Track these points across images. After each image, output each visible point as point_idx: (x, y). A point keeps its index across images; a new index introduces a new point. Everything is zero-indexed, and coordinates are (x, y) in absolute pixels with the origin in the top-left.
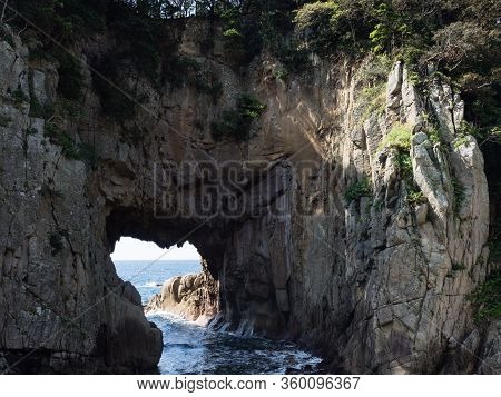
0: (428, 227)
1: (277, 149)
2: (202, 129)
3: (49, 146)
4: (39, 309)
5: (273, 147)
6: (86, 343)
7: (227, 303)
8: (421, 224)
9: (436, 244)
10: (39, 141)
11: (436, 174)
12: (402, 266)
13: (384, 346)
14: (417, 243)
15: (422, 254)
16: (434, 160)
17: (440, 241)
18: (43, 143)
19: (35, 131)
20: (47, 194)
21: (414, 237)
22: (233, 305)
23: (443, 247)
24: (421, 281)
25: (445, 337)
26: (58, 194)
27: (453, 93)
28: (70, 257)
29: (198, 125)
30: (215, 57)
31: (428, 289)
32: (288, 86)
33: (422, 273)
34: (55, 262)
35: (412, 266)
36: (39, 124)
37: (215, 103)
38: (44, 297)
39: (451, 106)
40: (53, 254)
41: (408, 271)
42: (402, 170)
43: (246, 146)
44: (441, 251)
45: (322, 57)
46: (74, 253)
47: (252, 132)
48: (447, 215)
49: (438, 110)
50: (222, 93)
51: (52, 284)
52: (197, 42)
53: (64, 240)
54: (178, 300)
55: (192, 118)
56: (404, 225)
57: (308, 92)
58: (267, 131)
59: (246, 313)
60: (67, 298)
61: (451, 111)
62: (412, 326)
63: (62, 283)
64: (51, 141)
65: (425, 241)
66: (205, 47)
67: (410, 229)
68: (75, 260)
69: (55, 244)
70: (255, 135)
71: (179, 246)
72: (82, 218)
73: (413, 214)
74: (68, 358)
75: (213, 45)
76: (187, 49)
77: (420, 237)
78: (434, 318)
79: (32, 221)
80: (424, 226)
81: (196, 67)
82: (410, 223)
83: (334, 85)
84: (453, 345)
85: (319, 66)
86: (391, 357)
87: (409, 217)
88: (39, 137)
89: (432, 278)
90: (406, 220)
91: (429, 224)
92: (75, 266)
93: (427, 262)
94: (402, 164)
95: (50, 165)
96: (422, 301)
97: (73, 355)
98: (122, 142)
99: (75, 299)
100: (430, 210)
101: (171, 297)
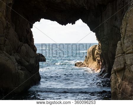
54: (95, 60)
101: (91, 58)
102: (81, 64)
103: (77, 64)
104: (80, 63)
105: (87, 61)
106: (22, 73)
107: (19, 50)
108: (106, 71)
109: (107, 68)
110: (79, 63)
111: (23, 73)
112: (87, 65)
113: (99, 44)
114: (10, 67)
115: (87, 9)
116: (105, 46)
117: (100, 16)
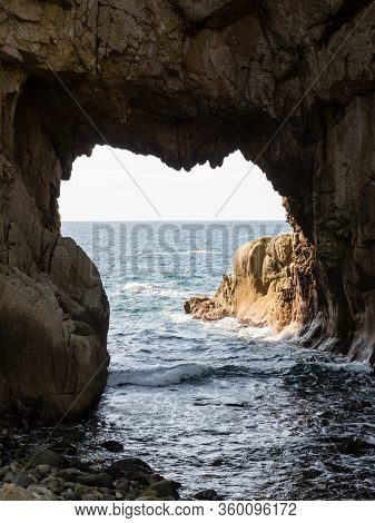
54: (262, 288)
59: (363, 317)
71: (213, 166)
101: (249, 282)
102: (208, 302)
103: (192, 305)
104: (201, 301)
105: (233, 292)
106: (85, 347)
107: (47, 260)
108: (330, 331)
109: (331, 321)
110: (199, 301)
111: (88, 343)
112: (232, 308)
113: (297, 236)
114: (47, 325)
115: (273, 116)
116: (332, 246)
117: (321, 142)
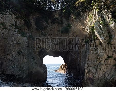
0: (100, 46)
1: (75, 34)
2: (59, 32)
3: (18, 34)
4: (14, 67)
5: (74, 34)
6: (24, 74)
7: (69, 70)
8: (98, 45)
9: (102, 50)
10: (16, 33)
11: (101, 31)
12: (92, 57)
13: (87, 78)
14: (96, 50)
15: (97, 53)
16: (100, 28)
17: (103, 49)
18: (17, 34)
19: (15, 31)
20: (18, 44)
21: (96, 49)
22: (70, 70)
23: (104, 51)
24: (97, 60)
25: (106, 77)
26: (20, 44)
27: (108, 12)
28: (22, 56)
29: (58, 31)
30: (62, 17)
31: (100, 63)
32: (76, 20)
33: (98, 58)
34: (19, 57)
35: (95, 57)
36: (17, 30)
37: (62, 26)
38: (16, 64)
39: (108, 15)
40: (18, 55)
41: (94, 58)
42: (92, 32)
43: (68, 35)
44: (103, 52)
45: (83, 13)
46: (23, 56)
47: (69, 31)
48: (105, 42)
49: (104, 17)
50: (63, 24)
51: (17, 62)
52: (58, 14)
53: (21, 53)
54: (62, 69)
55: (57, 30)
56: (93, 46)
57: (80, 21)
58: (72, 31)
59: (72, 72)
60: (21, 65)
61: (108, 16)
62: (94, 73)
63: (20, 62)
64: (19, 33)
65: (99, 50)
66: (60, 15)
67: (94, 47)
68: (23, 57)
69: (19, 53)
70: (70, 32)
71: (58, 57)
72: (25, 49)
73: (95, 43)
74: (20, 77)
75: (62, 15)
76: (57, 16)
77: (97, 49)
78: (101, 71)
79: (14, 49)
80: (99, 46)
81: (58, 19)
82: (94, 45)
83: (86, 18)
84: (108, 79)
85: (82, 15)
86: (89, 81)
87: (94, 44)
88: (16, 32)
89: (100, 60)
90: (93, 45)
91: (100, 45)
92: (23, 58)
93: (99, 55)
94: (92, 31)
95: (18, 38)
96: (98, 66)
97: (21, 76)
98: (41, 35)
99: (23, 65)
100: (100, 41)
102: (57, 71)
107: (42, 66)
108: (69, 73)
113: (65, 64)
